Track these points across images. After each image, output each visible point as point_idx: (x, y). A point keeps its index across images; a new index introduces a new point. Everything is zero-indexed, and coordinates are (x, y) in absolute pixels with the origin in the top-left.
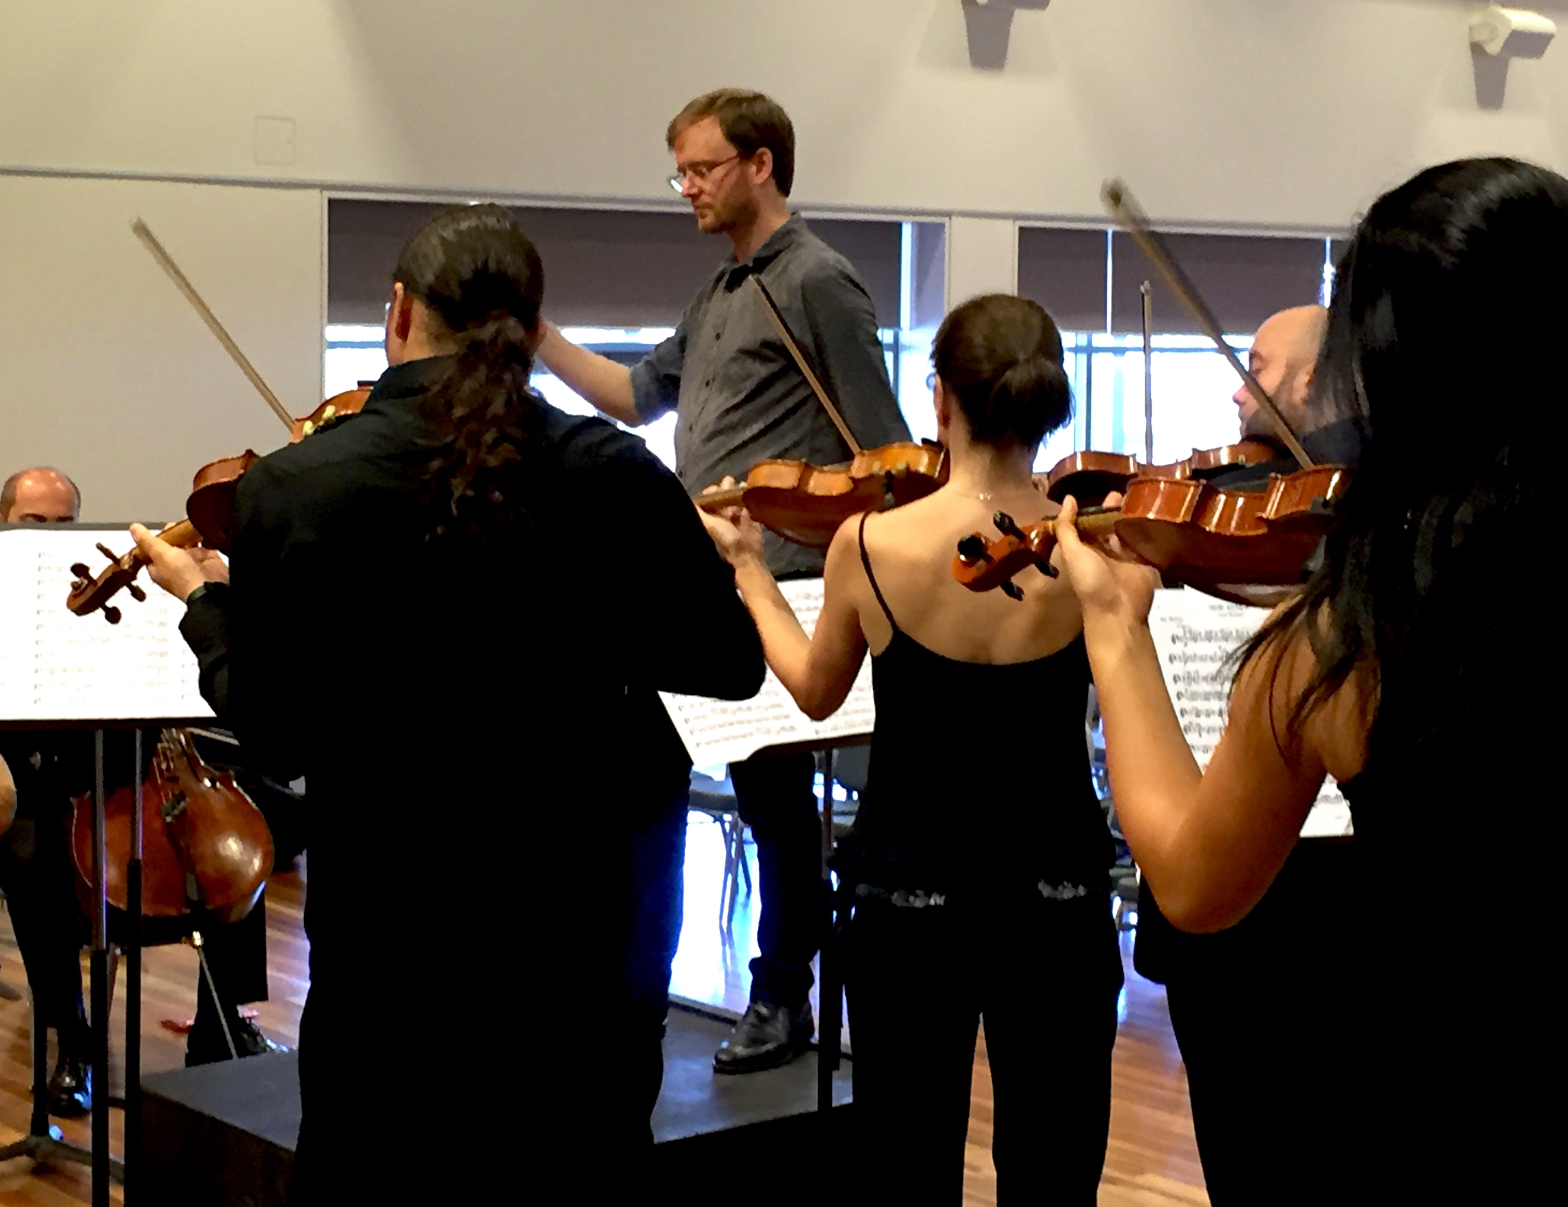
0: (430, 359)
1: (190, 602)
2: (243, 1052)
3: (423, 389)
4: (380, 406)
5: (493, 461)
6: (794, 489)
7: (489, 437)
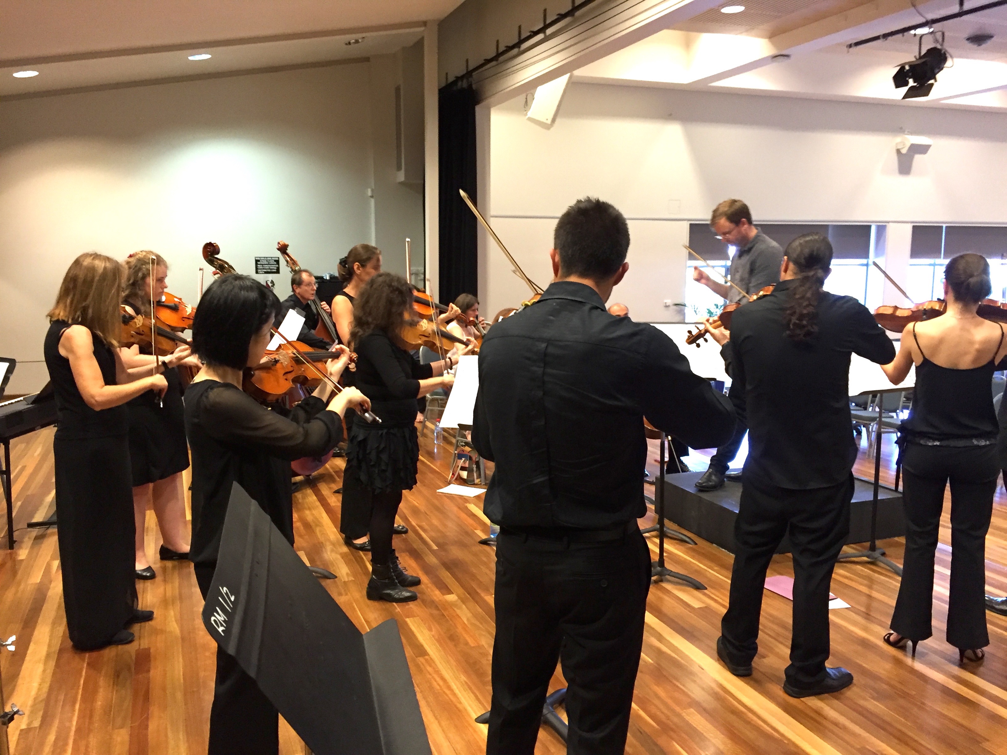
0: (792, 280)
1: (723, 346)
2: (683, 471)
3: (787, 289)
4: (775, 294)
5: (805, 312)
6: (892, 314)
7: (805, 303)
